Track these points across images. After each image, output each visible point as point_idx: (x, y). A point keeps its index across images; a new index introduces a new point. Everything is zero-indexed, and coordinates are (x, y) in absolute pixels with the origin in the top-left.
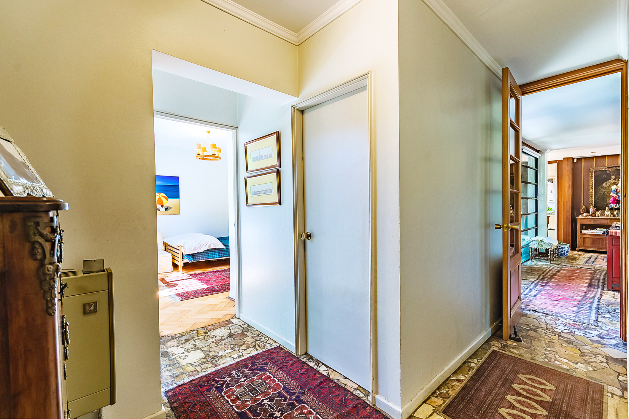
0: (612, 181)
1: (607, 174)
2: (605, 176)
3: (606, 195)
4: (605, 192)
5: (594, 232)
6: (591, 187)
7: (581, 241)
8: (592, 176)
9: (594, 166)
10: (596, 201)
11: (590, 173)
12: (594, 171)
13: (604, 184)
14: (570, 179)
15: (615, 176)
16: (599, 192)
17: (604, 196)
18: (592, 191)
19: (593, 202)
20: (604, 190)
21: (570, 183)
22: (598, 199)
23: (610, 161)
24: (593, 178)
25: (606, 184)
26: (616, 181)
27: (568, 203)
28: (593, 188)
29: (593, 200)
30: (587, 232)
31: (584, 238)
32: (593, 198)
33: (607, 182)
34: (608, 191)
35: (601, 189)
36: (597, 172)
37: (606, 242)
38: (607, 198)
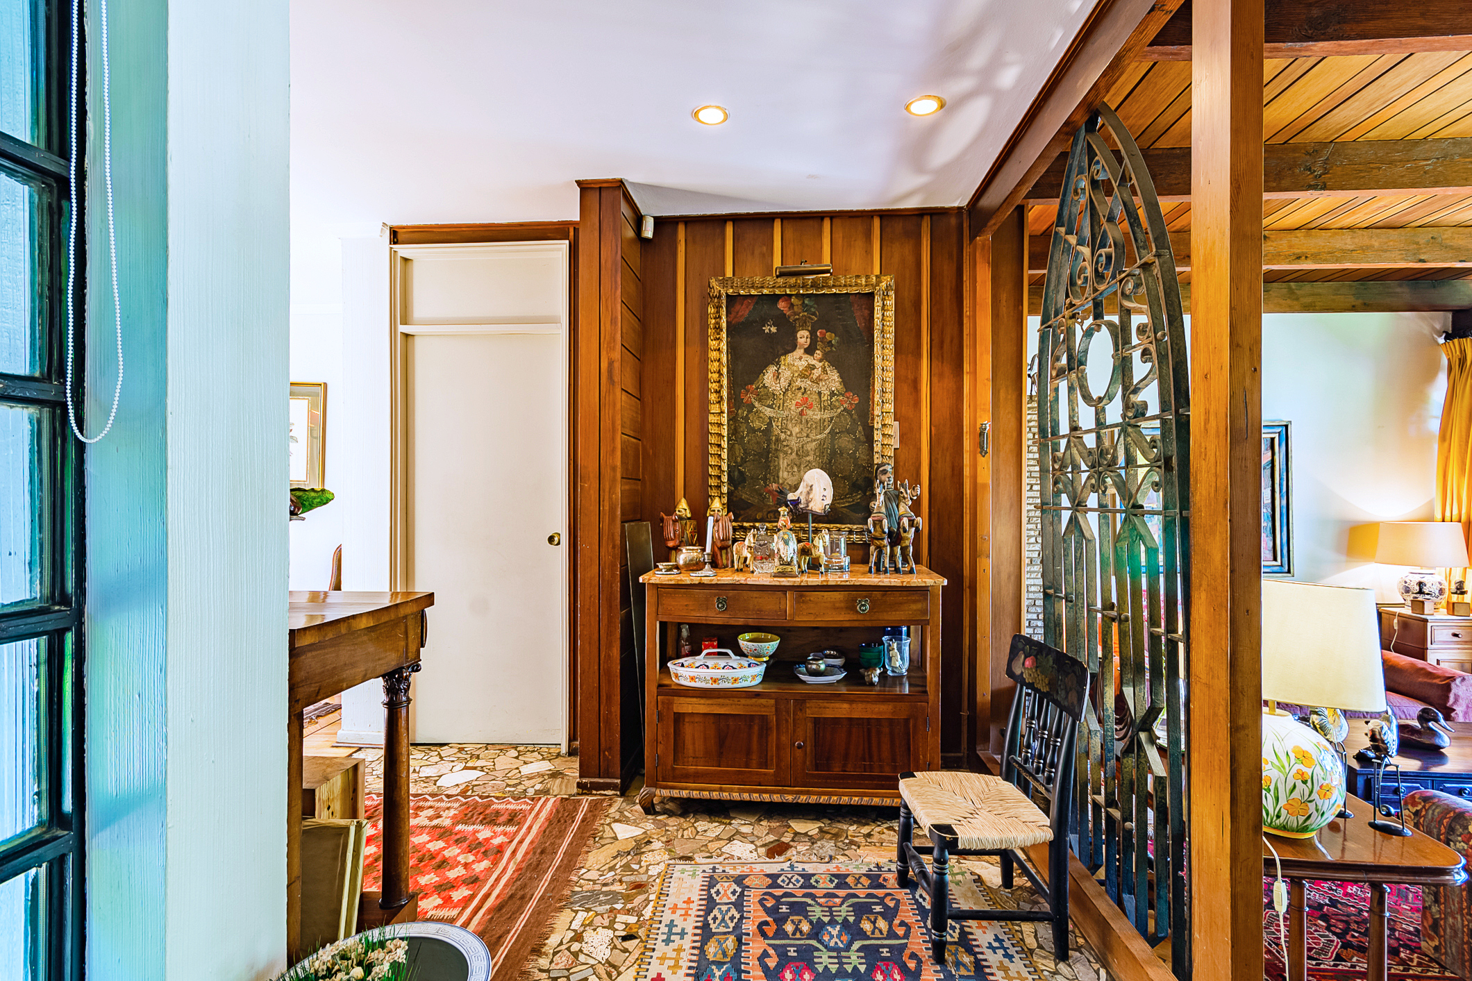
0: (800, 358)
1: (781, 320)
2: (774, 330)
3: (778, 440)
4: (770, 418)
5: (723, 679)
6: (716, 392)
7: (660, 738)
8: (718, 329)
9: (729, 273)
10: (736, 473)
11: (711, 310)
12: (728, 295)
13: (768, 377)
14: (613, 321)
15: (813, 334)
16: (747, 418)
17: (769, 441)
18: (719, 415)
19: (725, 479)
20: (768, 412)
21: (614, 349)
22: (744, 461)
23: (790, 248)
24: (724, 335)
25: (777, 376)
26: (814, 362)
27: (606, 485)
28: (725, 393)
29: (725, 467)
30: (692, 679)
31: (679, 718)
32: (725, 455)
33: (778, 363)
34: (786, 413)
35: (756, 404)
36: (737, 307)
37: (778, 739)
38: (781, 455)
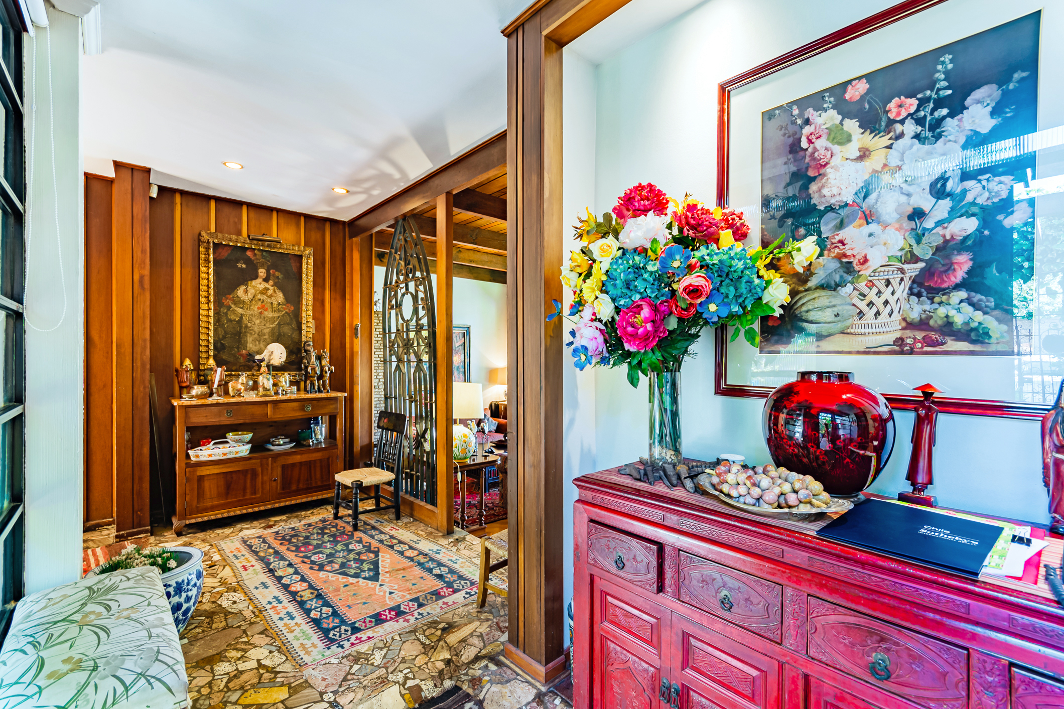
0: (260, 284)
1: (248, 261)
2: (244, 266)
3: (246, 327)
4: (241, 314)
5: (230, 453)
6: (205, 297)
7: (188, 492)
8: (207, 261)
9: (213, 229)
10: (219, 344)
11: (202, 249)
12: (213, 242)
13: (240, 292)
14: (143, 251)
15: (268, 271)
16: (226, 314)
17: (241, 327)
18: (208, 312)
19: (212, 347)
20: (240, 311)
21: (144, 268)
22: (224, 337)
23: (252, 223)
24: (211, 265)
25: (246, 292)
26: (268, 286)
27: (138, 350)
28: (212, 298)
29: (212, 340)
30: (210, 456)
31: (201, 479)
32: (211, 333)
33: (247, 285)
34: (252, 312)
35: (233, 306)
36: (220, 250)
38: (249, 335)
